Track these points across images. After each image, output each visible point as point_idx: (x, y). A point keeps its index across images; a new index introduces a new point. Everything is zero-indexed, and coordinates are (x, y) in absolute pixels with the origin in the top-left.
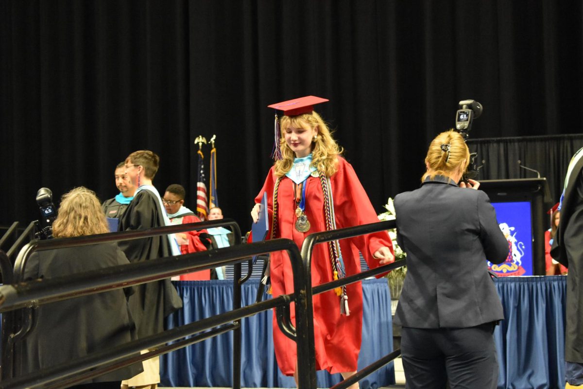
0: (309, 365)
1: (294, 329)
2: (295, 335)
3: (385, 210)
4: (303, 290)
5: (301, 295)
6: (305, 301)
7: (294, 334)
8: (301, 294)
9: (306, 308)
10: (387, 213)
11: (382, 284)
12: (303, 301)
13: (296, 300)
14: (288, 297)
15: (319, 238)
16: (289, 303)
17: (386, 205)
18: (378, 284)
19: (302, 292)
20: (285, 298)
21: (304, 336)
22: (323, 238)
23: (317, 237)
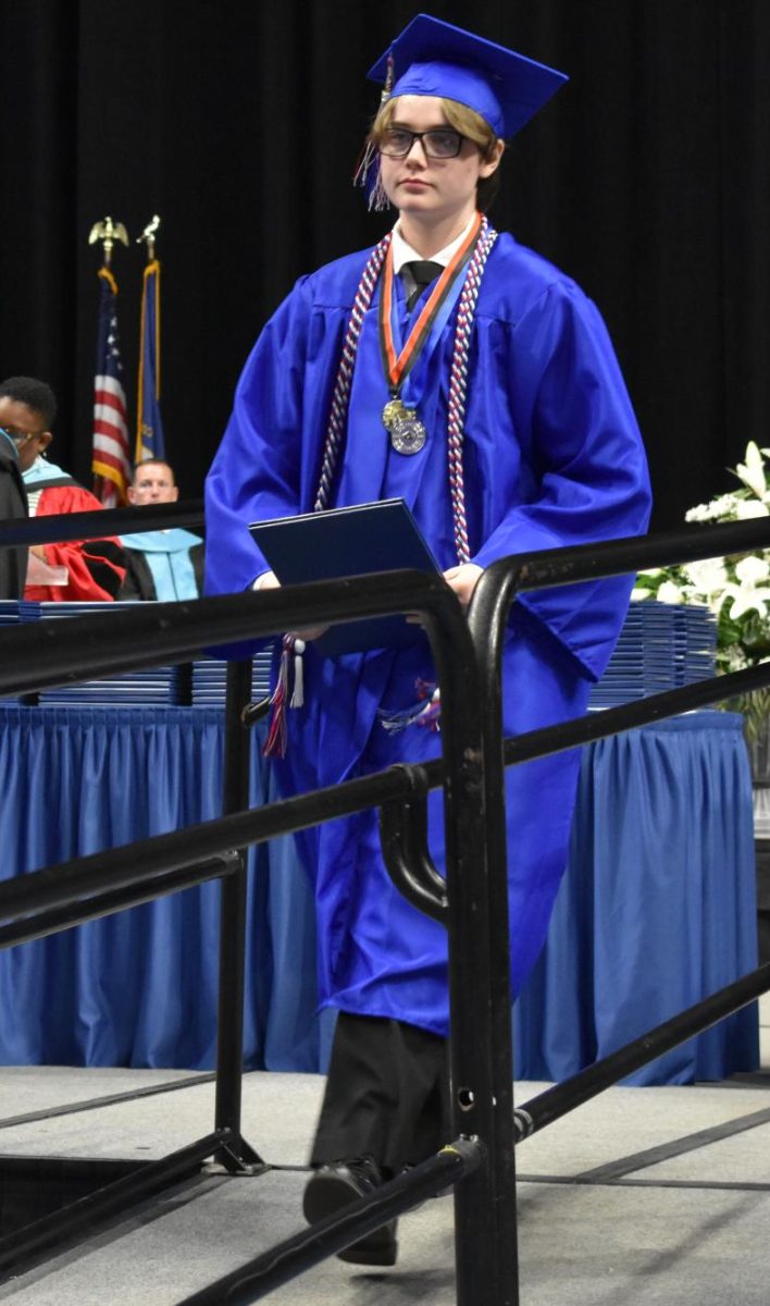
0: (490, 1003)
1: (439, 880)
2: (445, 904)
3: (736, 485)
4: (475, 748)
5: (465, 766)
6: (478, 787)
7: (440, 898)
8: (468, 761)
9: (483, 811)
10: (740, 492)
11: (723, 734)
12: (472, 787)
13: (449, 781)
14: (422, 772)
15: (529, 571)
16: (426, 792)
17: (740, 467)
18: (711, 731)
19: (471, 754)
20: (410, 774)
21: (474, 907)
22: (543, 573)
23: (525, 569)
